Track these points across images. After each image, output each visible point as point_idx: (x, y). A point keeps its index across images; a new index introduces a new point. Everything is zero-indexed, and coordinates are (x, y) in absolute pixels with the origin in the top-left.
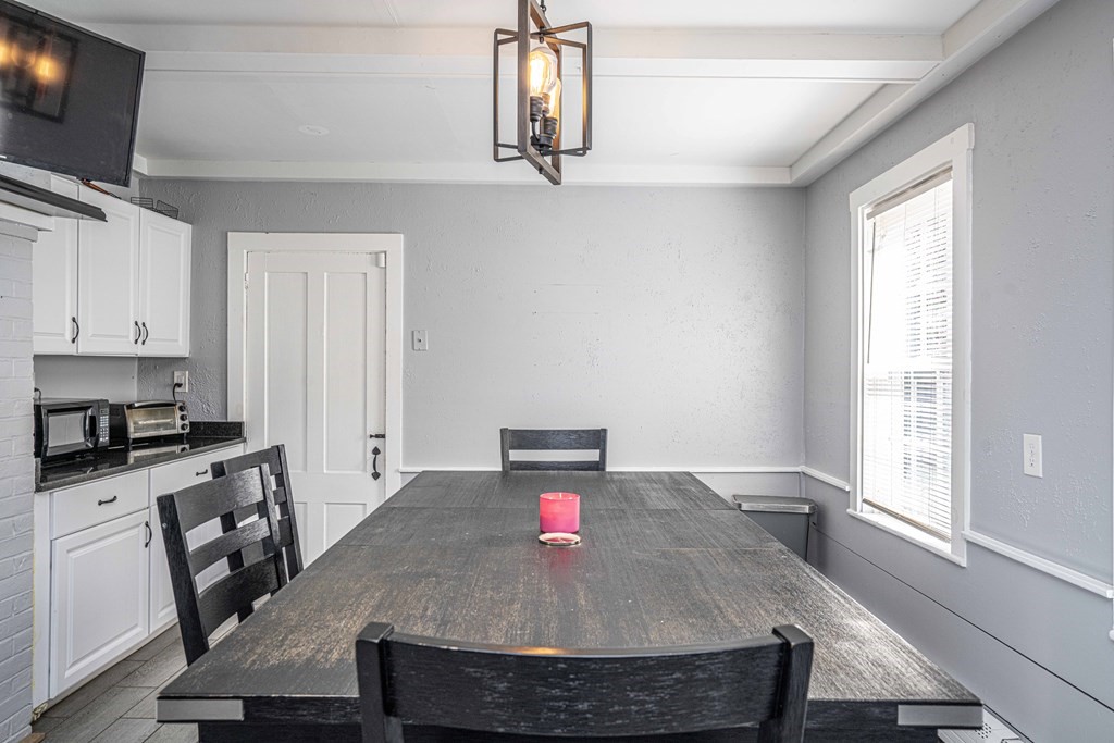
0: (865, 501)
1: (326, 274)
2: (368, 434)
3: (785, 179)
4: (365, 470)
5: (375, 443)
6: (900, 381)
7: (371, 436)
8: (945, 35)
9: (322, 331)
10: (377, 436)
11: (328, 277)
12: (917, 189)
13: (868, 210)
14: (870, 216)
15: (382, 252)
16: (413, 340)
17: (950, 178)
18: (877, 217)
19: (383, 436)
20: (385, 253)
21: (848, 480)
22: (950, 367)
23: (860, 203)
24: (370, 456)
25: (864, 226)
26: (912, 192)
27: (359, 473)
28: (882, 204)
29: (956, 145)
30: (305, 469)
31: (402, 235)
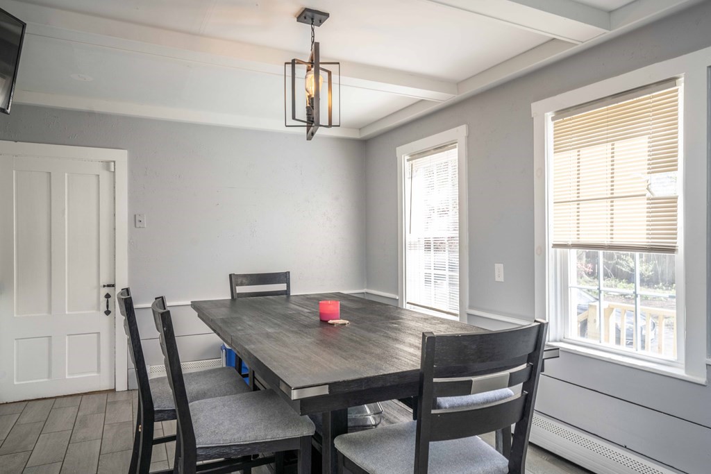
0: (408, 303)
1: (66, 174)
2: (102, 284)
3: (357, 135)
4: (99, 309)
5: (107, 290)
6: (423, 242)
7: (104, 286)
8: (458, 84)
9: (64, 214)
10: (109, 286)
11: (68, 177)
12: (437, 151)
13: (407, 157)
14: (408, 160)
15: (112, 161)
16: (135, 221)
17: (455, 147)
18: (414, 161)
19: (113, 286)
20: (114, 162)
21: (397, 294)
22: (458, 235)
23: (403, 154)
24: (104, 301)
25: (406, 165)
26: (433, 152)
27: (94, 311)
28: (415, 156)
29: (460, 132)
30: (50, 311)
31: (126, 151)
